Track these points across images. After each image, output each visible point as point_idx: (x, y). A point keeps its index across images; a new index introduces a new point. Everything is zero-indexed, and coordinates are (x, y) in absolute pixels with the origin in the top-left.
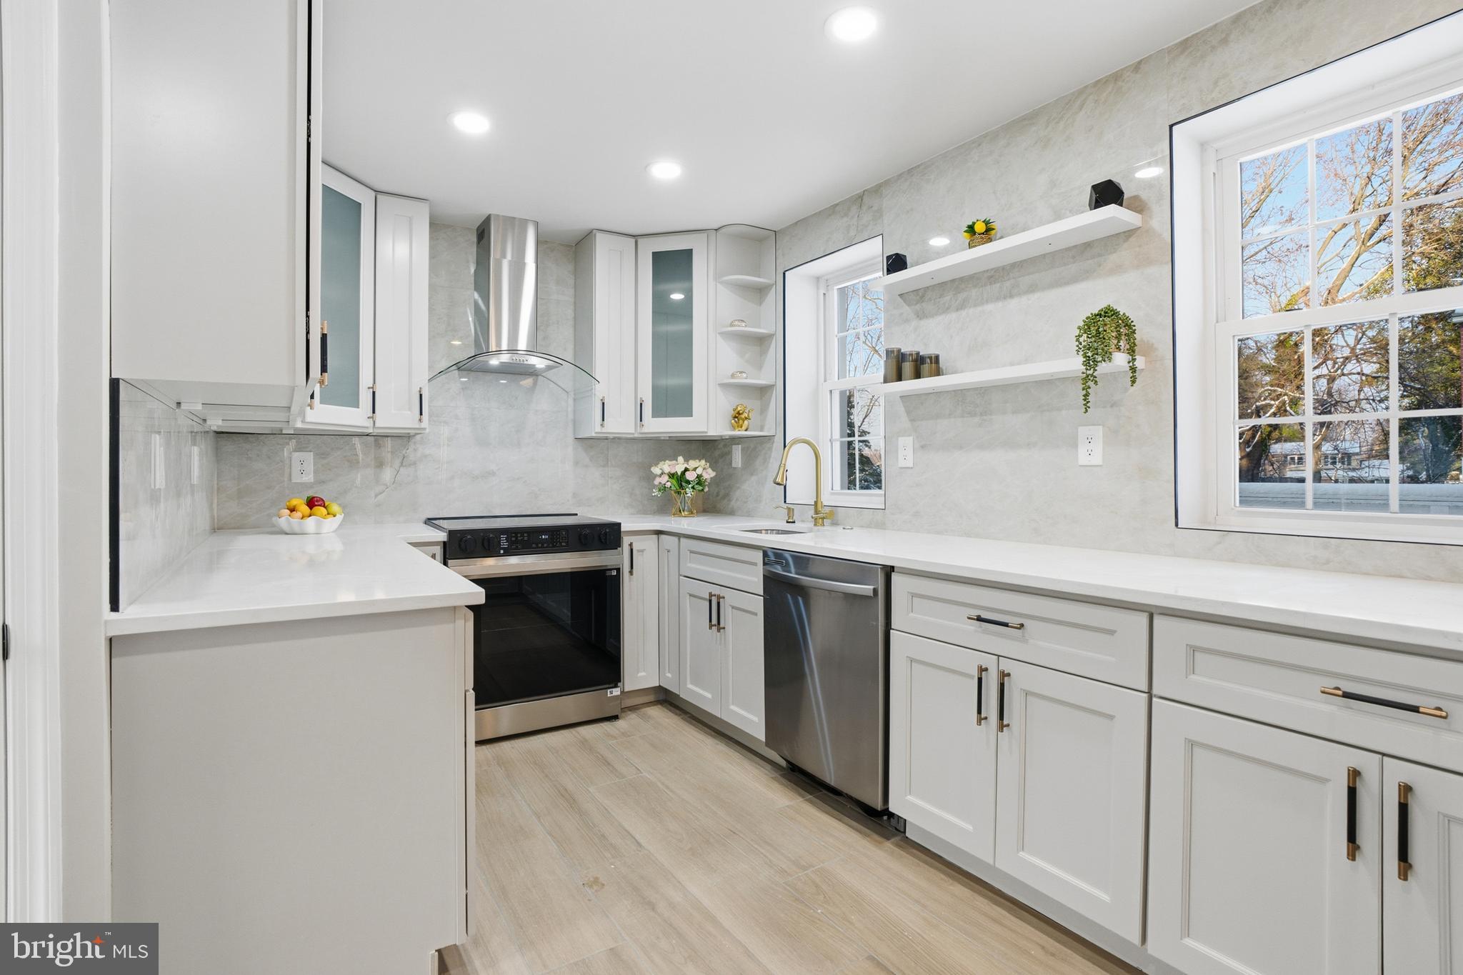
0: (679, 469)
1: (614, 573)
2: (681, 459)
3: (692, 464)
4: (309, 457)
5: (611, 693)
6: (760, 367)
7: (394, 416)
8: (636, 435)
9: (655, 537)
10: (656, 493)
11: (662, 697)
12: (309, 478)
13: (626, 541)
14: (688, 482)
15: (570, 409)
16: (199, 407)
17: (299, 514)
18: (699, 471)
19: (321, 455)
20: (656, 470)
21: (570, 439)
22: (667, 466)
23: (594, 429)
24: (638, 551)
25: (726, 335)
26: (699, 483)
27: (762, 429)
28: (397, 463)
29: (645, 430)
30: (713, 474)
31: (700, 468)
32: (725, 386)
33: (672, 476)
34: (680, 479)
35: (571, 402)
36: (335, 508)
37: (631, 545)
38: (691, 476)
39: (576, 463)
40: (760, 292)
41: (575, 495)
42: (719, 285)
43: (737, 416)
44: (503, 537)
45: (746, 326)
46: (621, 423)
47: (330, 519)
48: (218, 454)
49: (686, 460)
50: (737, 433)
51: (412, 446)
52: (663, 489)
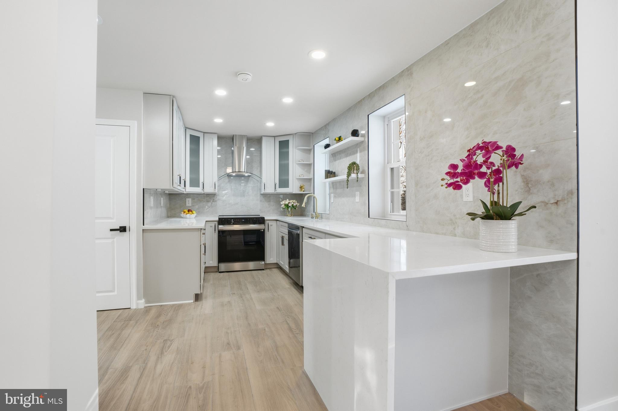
0: (287, 203)
1: (263, 231)
2: (288, 200)
3: (291, 201)
4: (190, 200)
5: (262, 263)
6: (310, 173)
7: (209, 189)
8: (275, 193)
9: (276, 221)
10: (282, 209)
11: (276, 266)
12: (190, 205)
13: (267, 222)
14: (289, 206)
15: (259, 186)
17: (185, 213)
18: (292, 203)
19: (193, 199)
20: (281, 203)
21: (259, 195)
22: (283, 202)
23: (263, 192)
24: (271, 225)
25: (298, 164)
26: (293, 207)
27: (310, 191)
28: (212, 201)
29: (277, 191)
30: (298, 204)
31: (293, 202)
32: (298, 179)
33: (285, 205)
34: (287, 206)
35: (259, 184)
36: (194, 212)
37: (268, 223)
38: (290, 205)
39: (261, 201)
40: (310, 150)
41: (260, 210)
42: (296, 150)
43: (301, 188)
44: (232, 220)
45: (303, 162)
46: (270, 190)
47: (193, 215)
48: (170, 199)
49: (289, 200)
50: (302, 192)
51: (215, 197)
52: (284, 208)
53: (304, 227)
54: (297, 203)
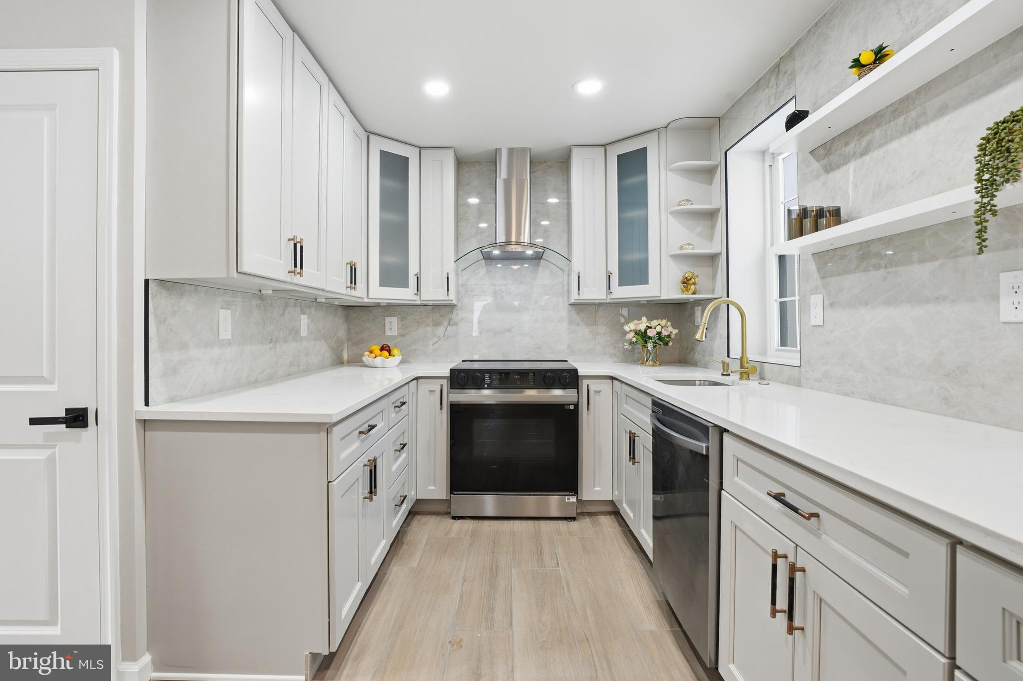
0: (642, 327)
1: (572, 407)
2: (644, 319)
3: (654, 323)
4: (394, 320)
5: (569, 499)
6: (711, 238)
7: (433, 293)
8: (608, 301)
9: (610, 381)
10: (627, 346)
11: (609, 509)
12: (395, 333)
13: (584, 383)
14: (650, 338)
15: (565, 282)
16: (270, 292)
17: (373, 355)
18: (659, 329)
19: (402, 319)
20: (626, 328)
21: (567, 304)
22: (632, 326)
23: (574, 297)
24: (596, 392)
25: (674, 213)
26: (660, 339)
27: (713, 293)
28: (446, 323)
29: (613, 296)
30: (675, 331)
31: (661, 326)
32: (675, 257)
33: (637, 333)
34: (643, 336)
35: (566, 278)
36: (395, 351)
37: (588, 386)
38: (651, 333)
39: (571, 322)
40: (709, 172)
41: (569, 347)
42: (669, 173)
43: (686, 282)
44: (487, 375)
45: (692, 204)
46: (594, 292)
47: (391, 358)
48: (347, 318)
49: (650, 319)
50: (688, 296)
51: (455, 312)
52: (631, 343)
53: (726, 431)
54: (670, 329)
